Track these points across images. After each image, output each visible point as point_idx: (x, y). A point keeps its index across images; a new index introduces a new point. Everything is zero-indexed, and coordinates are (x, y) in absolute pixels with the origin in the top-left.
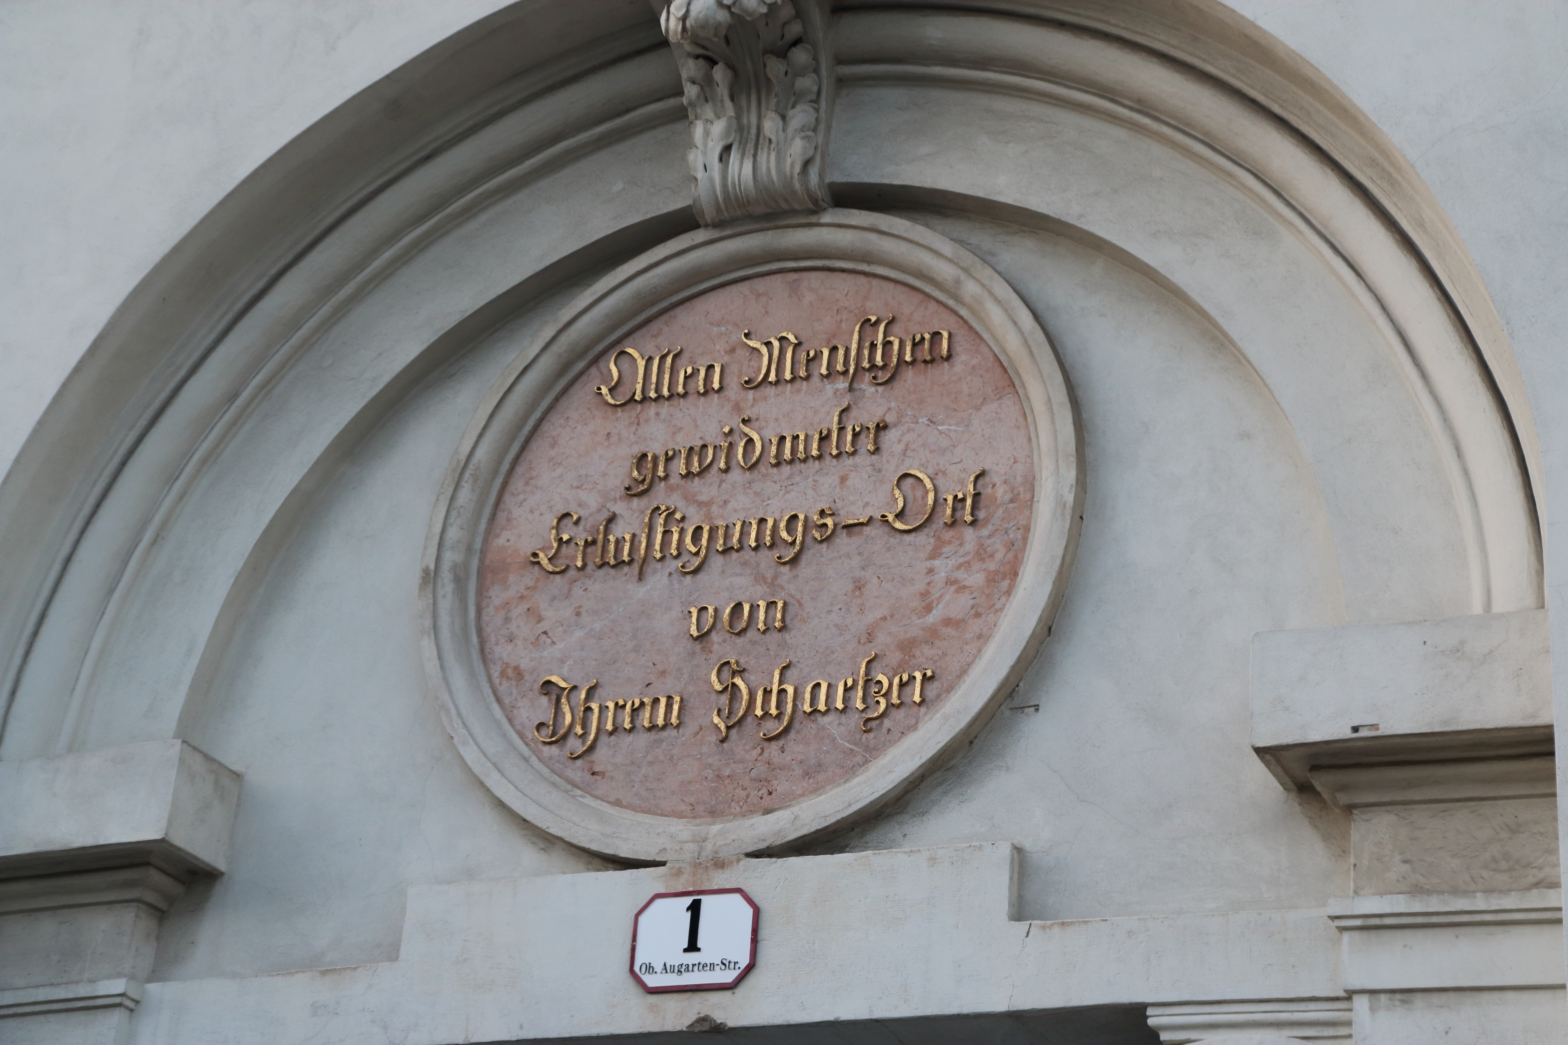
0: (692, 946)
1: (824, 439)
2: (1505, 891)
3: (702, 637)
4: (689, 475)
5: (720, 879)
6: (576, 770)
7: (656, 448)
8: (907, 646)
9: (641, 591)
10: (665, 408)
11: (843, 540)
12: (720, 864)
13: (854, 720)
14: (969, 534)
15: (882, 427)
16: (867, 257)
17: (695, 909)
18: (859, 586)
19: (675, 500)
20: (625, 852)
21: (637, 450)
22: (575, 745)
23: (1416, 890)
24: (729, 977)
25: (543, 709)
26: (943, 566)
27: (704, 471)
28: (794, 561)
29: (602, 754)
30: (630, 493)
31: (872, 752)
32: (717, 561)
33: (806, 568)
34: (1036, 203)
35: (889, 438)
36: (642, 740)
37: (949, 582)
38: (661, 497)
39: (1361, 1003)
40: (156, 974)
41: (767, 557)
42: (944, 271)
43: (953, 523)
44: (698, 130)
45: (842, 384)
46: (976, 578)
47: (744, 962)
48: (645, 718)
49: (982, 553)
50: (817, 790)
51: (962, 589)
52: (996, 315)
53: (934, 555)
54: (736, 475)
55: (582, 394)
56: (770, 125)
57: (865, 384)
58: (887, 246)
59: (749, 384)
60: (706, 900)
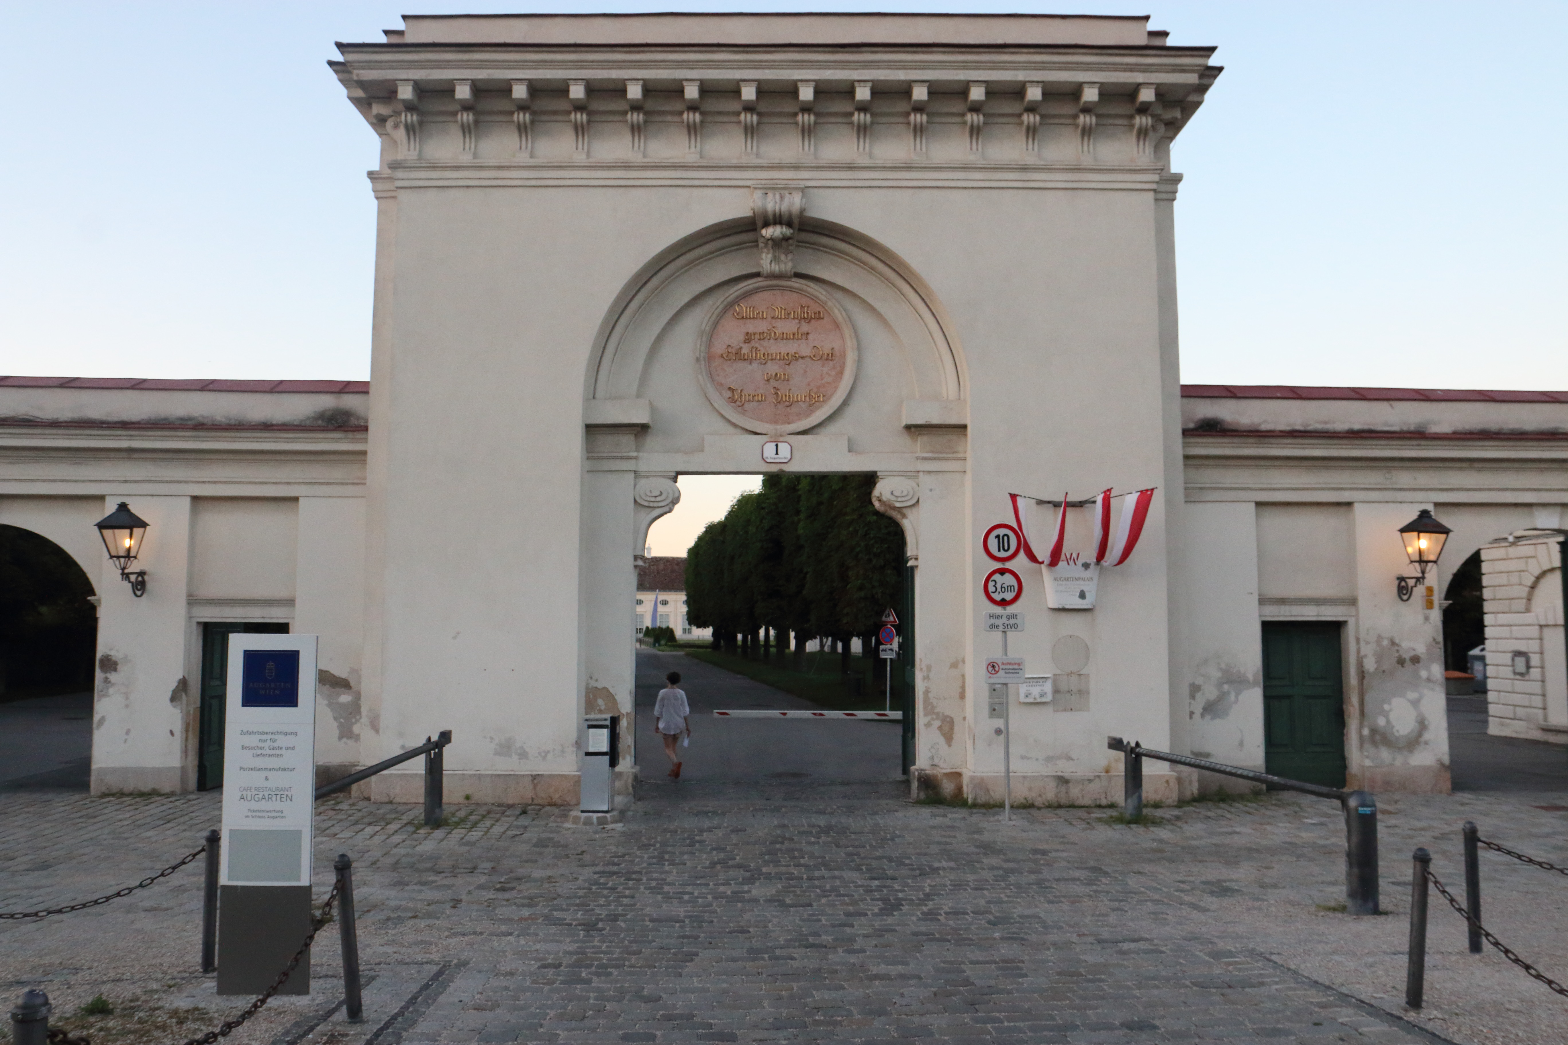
0: (777, 453)
1: (794, 334)
2: (949, 453)
3: (768, 380)
4: (760, 339)
5: (782, 439)
6: (740, 409)
7: (751, 331)
8: (818, 388)
9: (750, 367)
10: (752, 321)
11: (800, 360)
12: (781, 436)
13: (807, 404)
14: (831, 363)
15: (808, 334)
16: (802, 290)
17: (777, 445)
18: (805, 372)
19: (757, 345)
20: (758, 431)
21: (746, 331)
22: (738, 403)
23: (933, 452)
24: (786, 461)
25: (729, 394)
26: (825, 369)
27: (764, 339)
28: (789, 364)
29: (746, 406)
30: (745, 342)
31: (812, 412)
32: (769, 362)
33: (791, 366)
34: (847, 285)
35: (810, 336)
36: (755, 404)
37: (827, 373)
38: (753, 343)
39: (921, 474)
40: (637, 450)
41: (781, 362)
42: (823, 298)
43: (827, 359)
44: (764, 256)
45: (797, 321)
46: (833, 373)
47: (789, 457)
48: (756, 398)
49: (834, 368)
50: (799, 420)
51: (830, 375)
52: (836, 311)
53: (823, 366)
54: (772, 341)
55: (729, 315)
56: (783, 257)
57: (803, 322)
58: (809, 289)
59: (773, 318)
60: (780, 444)
